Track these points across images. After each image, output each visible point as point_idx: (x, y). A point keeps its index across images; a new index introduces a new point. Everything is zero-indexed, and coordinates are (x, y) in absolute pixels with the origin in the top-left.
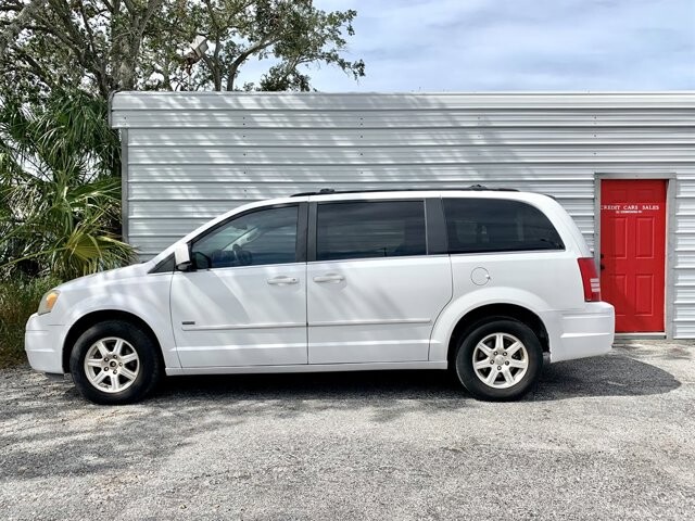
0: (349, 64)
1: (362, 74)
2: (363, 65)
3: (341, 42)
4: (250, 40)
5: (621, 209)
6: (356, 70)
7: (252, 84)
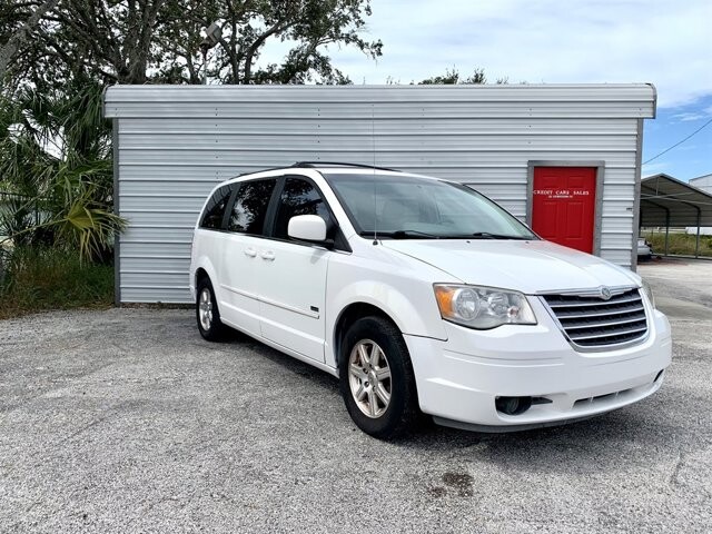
0: (367, 44)
1: (380, 54)
2: (381, 45)
3: (360, 22)
4: (267, 24)
5: (554, 194)
6: (374, 51)
7: (276, 65)
